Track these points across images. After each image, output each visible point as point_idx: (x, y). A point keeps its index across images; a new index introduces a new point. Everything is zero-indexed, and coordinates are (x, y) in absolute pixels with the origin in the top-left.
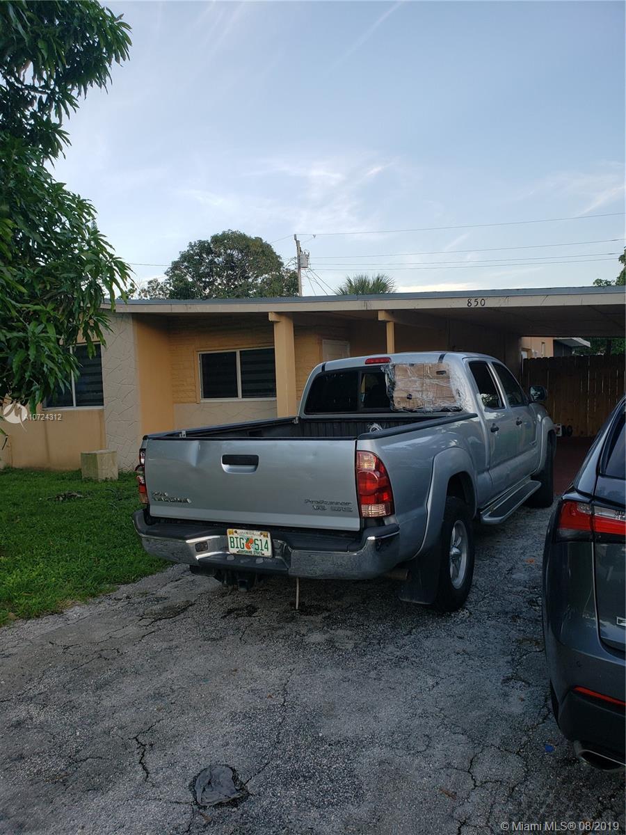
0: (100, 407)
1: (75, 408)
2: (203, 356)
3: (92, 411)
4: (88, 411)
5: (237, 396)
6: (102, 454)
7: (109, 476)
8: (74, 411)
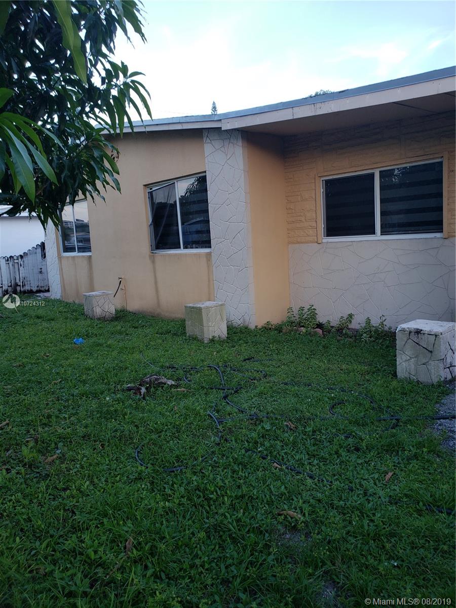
0: (207, 250)
1: (182, 251)
2: (327, 182)
3: (199, 255)
4: (195, 254)
5: (374, 233)
6: (207, 308)
7: (216, 335)
8: (180, 255)
